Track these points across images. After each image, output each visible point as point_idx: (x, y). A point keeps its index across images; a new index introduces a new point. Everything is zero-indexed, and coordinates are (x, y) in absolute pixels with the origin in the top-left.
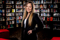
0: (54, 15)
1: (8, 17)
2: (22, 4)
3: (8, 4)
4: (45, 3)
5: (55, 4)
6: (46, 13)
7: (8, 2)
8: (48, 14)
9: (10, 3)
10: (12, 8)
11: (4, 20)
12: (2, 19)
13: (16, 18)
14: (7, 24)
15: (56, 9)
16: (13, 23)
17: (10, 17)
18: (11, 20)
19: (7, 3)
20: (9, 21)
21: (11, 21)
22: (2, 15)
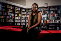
2: (26, 11)
4: (43, 10)
6: (44, 17)
9: (18, 9)
10: (19, 13)
12: (12, 21)
13: (21, 21)
14: (15, 25)
16: (19, 24)
17: (17, 19)
18: (18, 22)
19: (16, 9)
20: (16, 23)
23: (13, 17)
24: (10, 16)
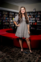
5: (38, 15)
6: (32, 20)
10: (13, 17)
11: (8, 24)
15: (39, 18)
16: (13, 26)
20: (11, 25)
21: (12, 25)
22: (7, 21)
23: (8, 20)
24: (6, 20)
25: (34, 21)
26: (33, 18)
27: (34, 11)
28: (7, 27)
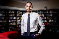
0: (50, 21)
1: (18, 22)
3: (18, 14)
4: (43, 13)
5: (50, 14)
7: (18, 12)
8: (45, 20)
9: (19, 13)
11: (15, 24)
12: (14, 23)
14: (17, 27)
15: (51, 17)
17: (19, 22)
18: (20, 24)
22: (14, 21)
24: (12, 20)
25: (45, 21)
26: (44, 17)
27: (45, 9)
28: (14, 28)
